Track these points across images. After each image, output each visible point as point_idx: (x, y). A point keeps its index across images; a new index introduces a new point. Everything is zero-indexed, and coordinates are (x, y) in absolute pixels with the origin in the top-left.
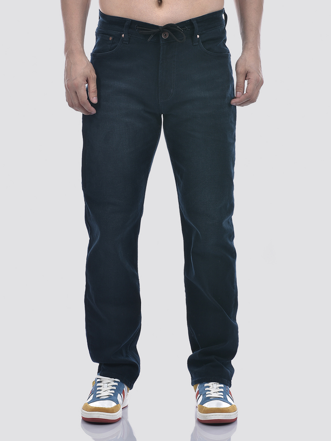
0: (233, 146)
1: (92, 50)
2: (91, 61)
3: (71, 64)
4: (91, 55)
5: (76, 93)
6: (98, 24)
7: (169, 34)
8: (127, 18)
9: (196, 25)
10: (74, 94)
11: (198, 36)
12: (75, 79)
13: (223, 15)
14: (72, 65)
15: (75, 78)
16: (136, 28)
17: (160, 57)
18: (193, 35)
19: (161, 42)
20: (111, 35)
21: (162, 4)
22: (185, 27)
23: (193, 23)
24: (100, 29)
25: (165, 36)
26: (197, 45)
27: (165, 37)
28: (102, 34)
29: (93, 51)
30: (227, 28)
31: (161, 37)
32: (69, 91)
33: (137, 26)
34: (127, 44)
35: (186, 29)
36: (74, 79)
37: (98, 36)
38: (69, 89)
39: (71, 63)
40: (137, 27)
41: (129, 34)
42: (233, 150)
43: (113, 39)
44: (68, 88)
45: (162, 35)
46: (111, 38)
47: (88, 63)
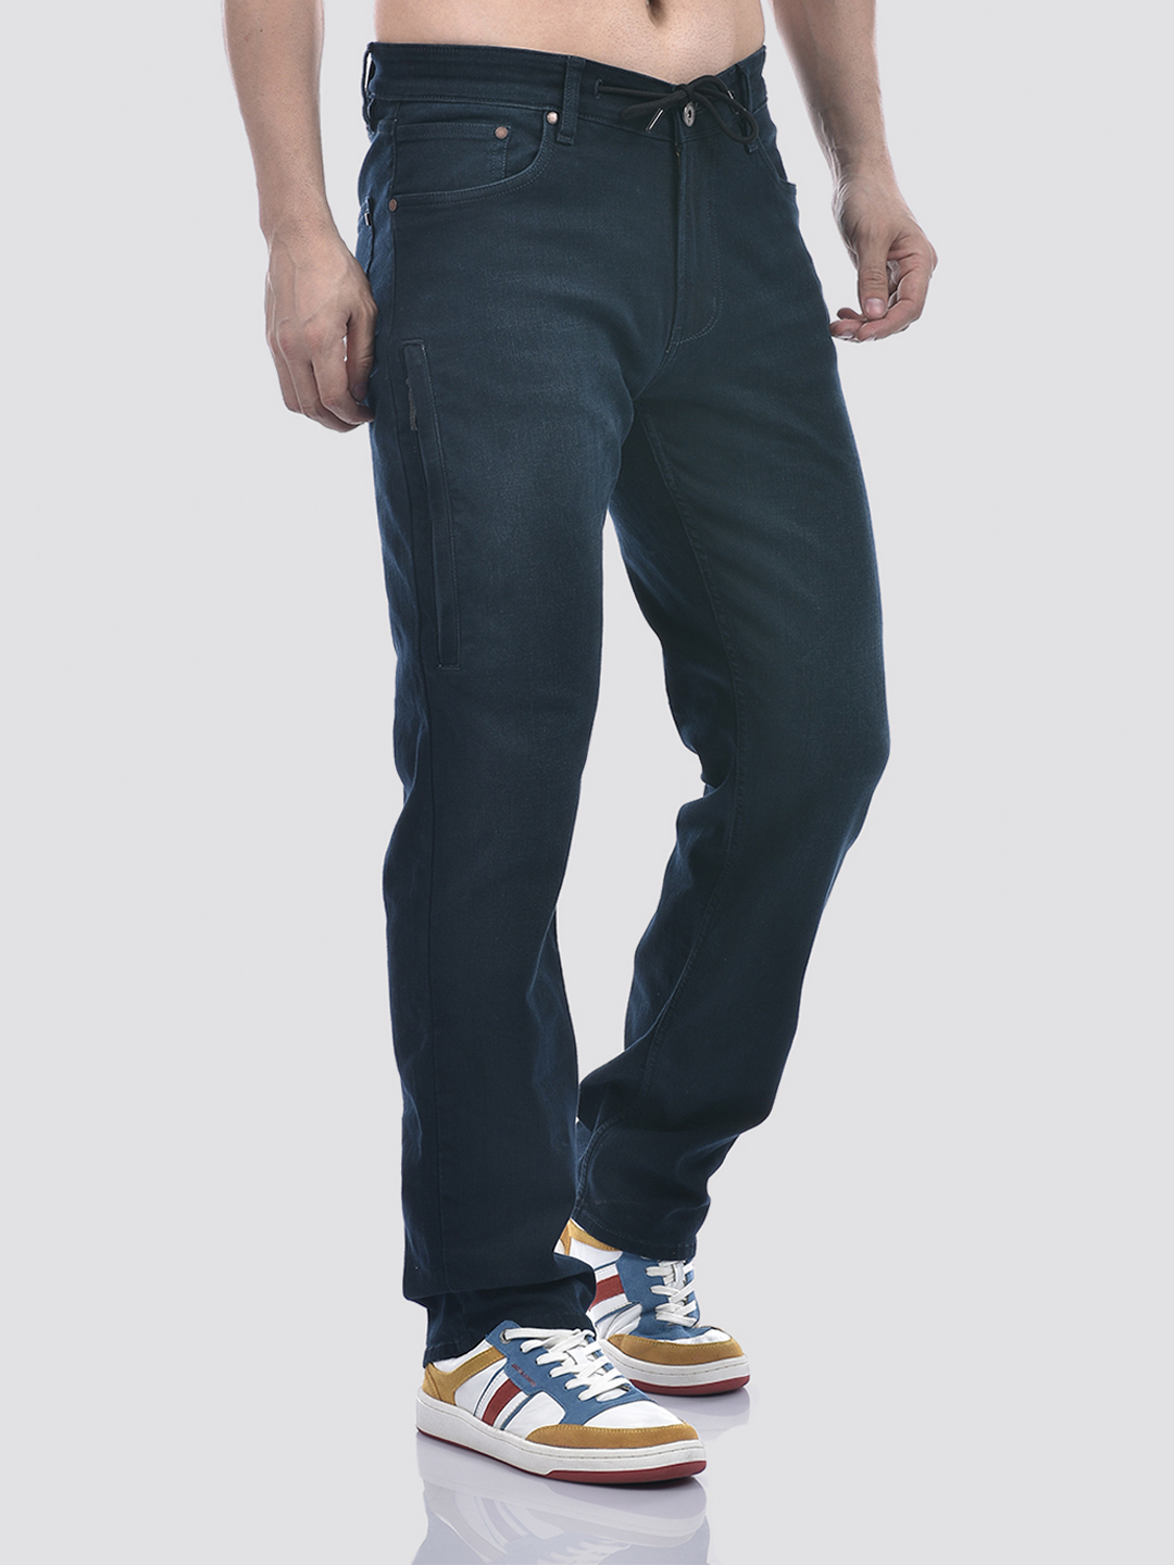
2: (357, 253)
3: (294, 268)
5: (312, 366)
9: (750, 85)
10: (302, 372)
12: (310, 320)
14: (297, 271)
15: (310, 316)
16: (599, 92)
19: (683, 139)
20: (502, 121)
25: (689, 116)
26: (756, 152)
27: (689, 122)
28: (450, 124)
31: (680, 122)
32: (289, 359)
33: (600, 84)
36: (307, 318)
38: (286, 354)
39: (293, 264)
40: (600, 88)
43: (511, 135)
44: (285, 349)
45: (684, 113)
46: (503, 132)
47: (349, 263)
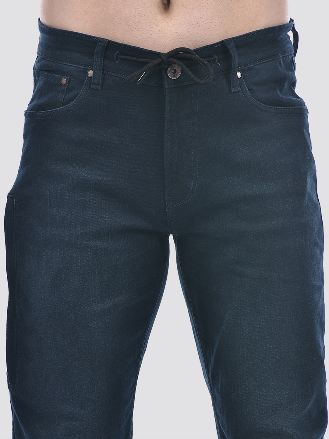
0: (321, 293)
1: (27, 106)
4: (26, 115)
6: (37, 51)
7: (182, 70)
8: (98, 37)
9: (234, 53)
11: (239, 75)
13: (290, 34)
16: (117, 59)
17: (166, 116)
18: (229, 72)
19: (167, 86)
20: (63, 74)
21: (170, 7)
22: (213, 57)
23: (227, 47)
24: (43, 62)
25: (174, 73)
26: (239, 91)
27: (174, 76)
28: (46, 73)
29: (28, 108)
30: (298, 60)
31: (165, 77)
33: (118, 54)
34: (98, 90)
35: (214, 61)
37: (39, 76)
40: (118, 56)
41: (103, 70)
42: (321, 301)
43: (69, 82)
45: (168, 70)
46: (64, 81)
